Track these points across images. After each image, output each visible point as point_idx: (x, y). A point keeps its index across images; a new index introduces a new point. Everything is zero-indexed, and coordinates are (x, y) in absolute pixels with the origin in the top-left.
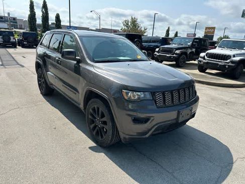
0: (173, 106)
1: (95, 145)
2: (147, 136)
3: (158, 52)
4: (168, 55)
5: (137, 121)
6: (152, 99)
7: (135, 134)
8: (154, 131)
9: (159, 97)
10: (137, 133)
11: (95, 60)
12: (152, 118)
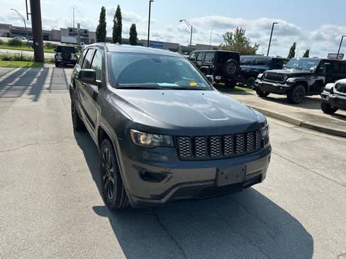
0: (209, 159)
2: (163, 200)
3: (261, 79)
4: (275, 85)
5: (147, 176)
7: (149, 197)
9: (184, 144)
10: (151, 195)
11: (120, 84)
12: (169, 176)
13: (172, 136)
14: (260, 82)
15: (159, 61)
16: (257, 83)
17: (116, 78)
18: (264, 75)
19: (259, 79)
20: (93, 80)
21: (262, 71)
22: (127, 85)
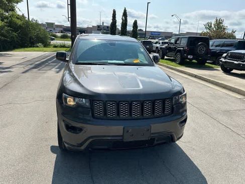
0: (118, 118)
2: (83, 148)
3: (225, 58)
4: (236, 62)
9: (99, 106)
12: (85, 129)
14: (224, 60)
16: (221, 61)
17: (78, 57)
18: (228, 55)
19: (223, 58)
20: (64, 58)
21: (226, 51)
22: (86, 62)
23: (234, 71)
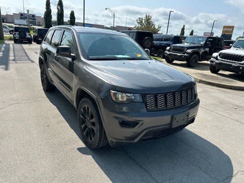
0: (166, 109)
1: (85, 146)
2: (136, 141)
3: (169, 51)
4: (178, 54)
5: (124, 124)
6: (142, 101)
7: (124, 138)
8: (144, 136)
9: (150, 99)
10: (126, 137)
11: (90, 57)
12: (141, 123)
13: (141, 94)
14: (168, 53)
15: (113, 39)
16: (166, 53)
17: (87, 52)
18: (170, 48)
19: (167, 50)
20: (68, 54)
21: (169, 45)
23: (175, 62)
